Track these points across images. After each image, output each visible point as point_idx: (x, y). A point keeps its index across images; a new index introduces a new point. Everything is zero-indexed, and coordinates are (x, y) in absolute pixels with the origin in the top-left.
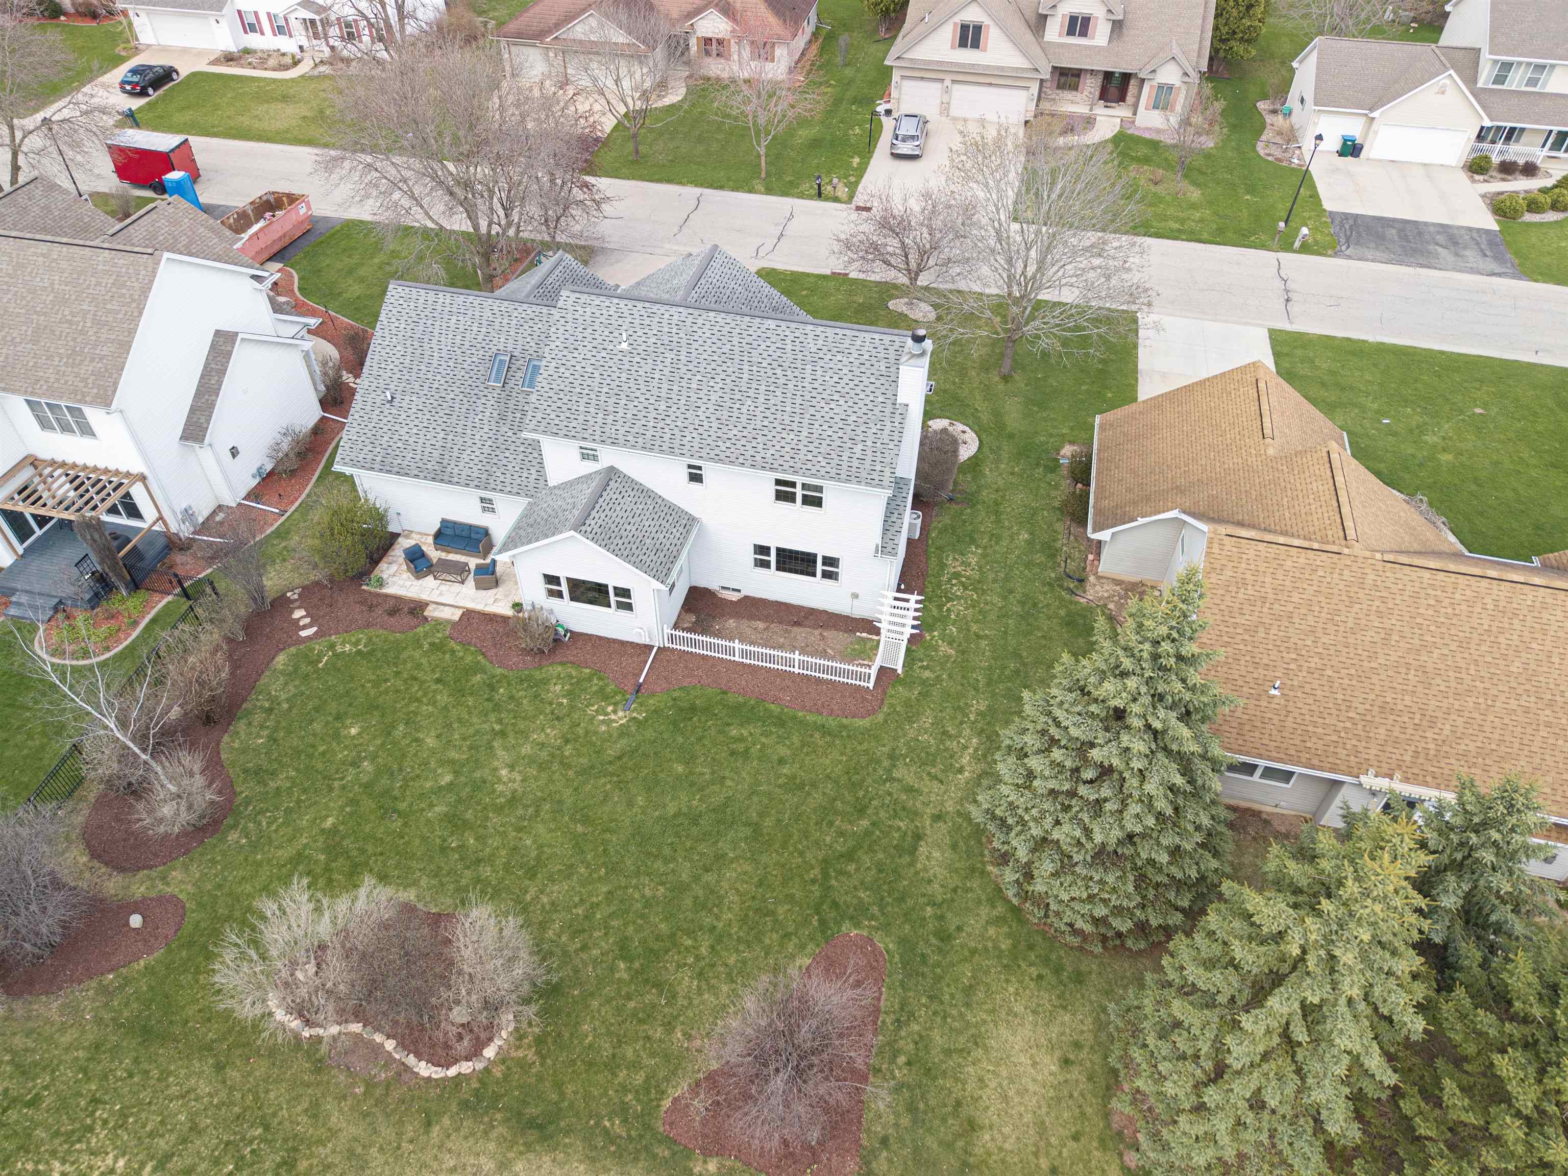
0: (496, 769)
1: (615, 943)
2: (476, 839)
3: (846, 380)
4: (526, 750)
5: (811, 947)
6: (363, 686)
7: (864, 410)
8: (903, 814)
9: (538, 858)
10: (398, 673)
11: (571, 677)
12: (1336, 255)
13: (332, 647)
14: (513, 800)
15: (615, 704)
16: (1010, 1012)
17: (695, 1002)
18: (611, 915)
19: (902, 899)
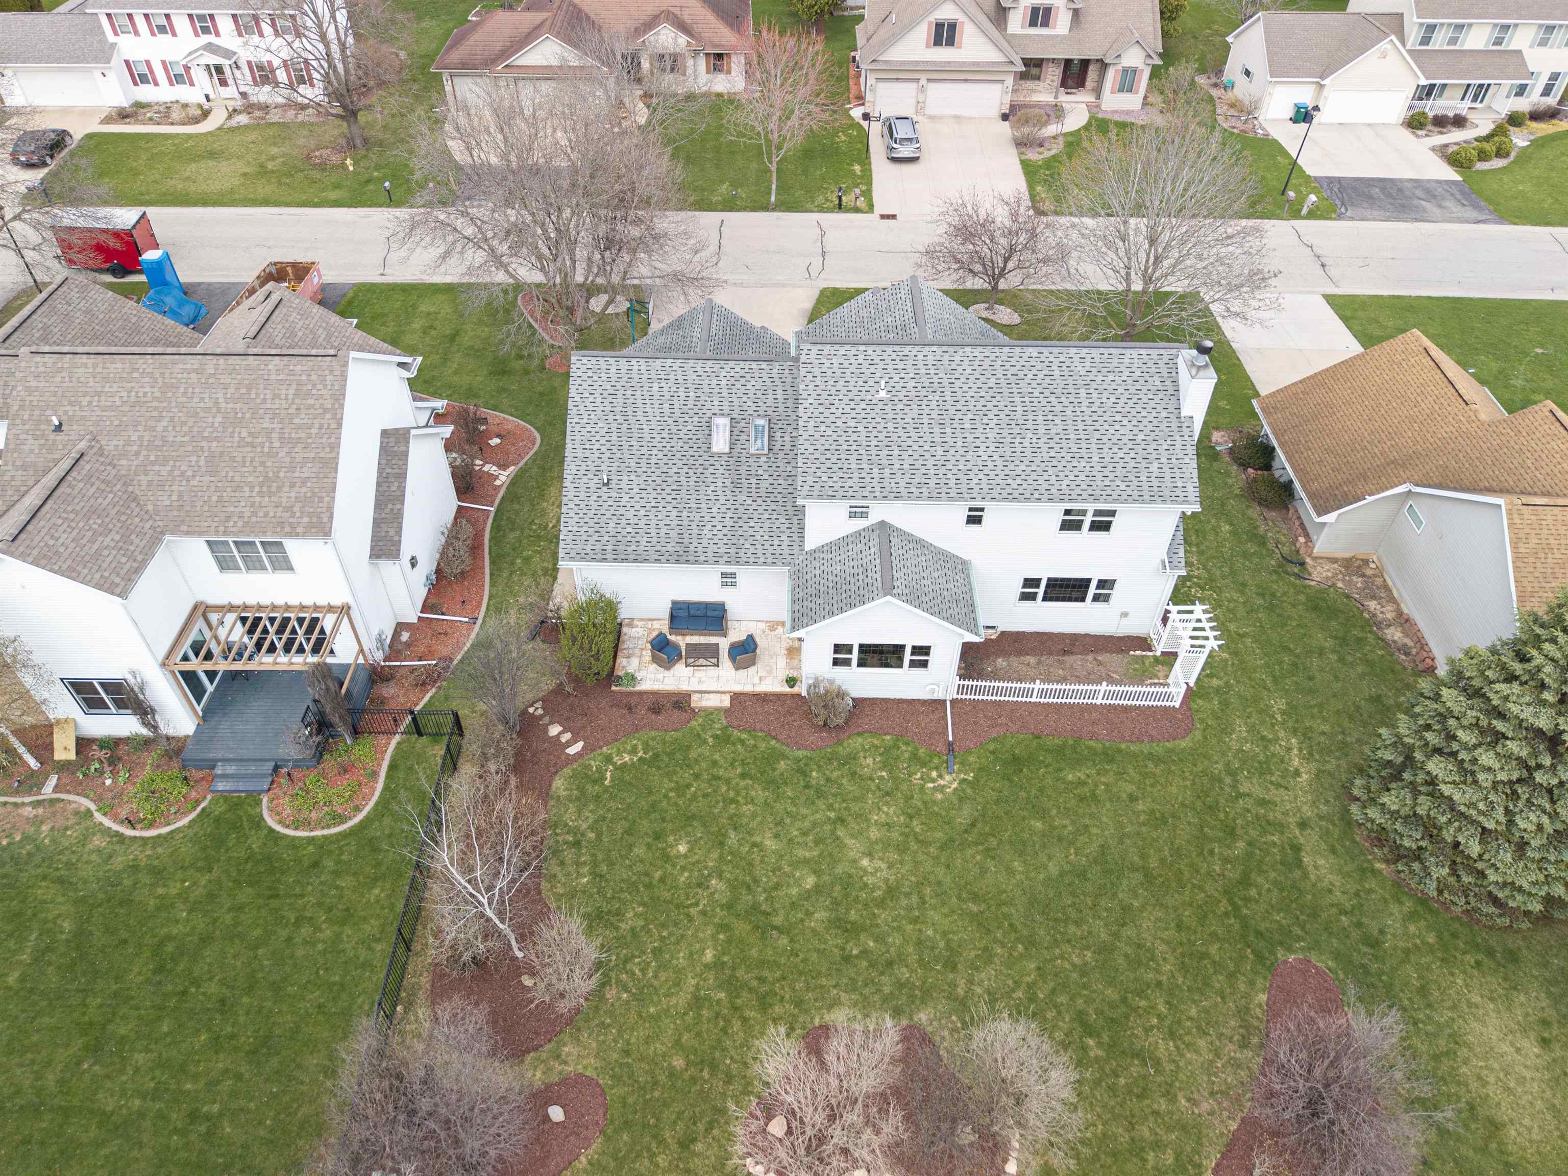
0: (855, 861)
1: (1072, 1020)
2: (876, 941)
3: (1123, 400)
4: (874, 833)
5: (1260, 982)
6: (665, 796)
7: (1150, 427)
8: (1271, 829)
9: (948, 947)
10: (697, 776)
11: (877, 747)
12: (1340, 217)
13: (608, 759)
14: (892, 892)
15: (937, 768)
16: (1470, 1005)
17: (1182, 1064)
18: (1053, 991)
19: (1315, 915)
